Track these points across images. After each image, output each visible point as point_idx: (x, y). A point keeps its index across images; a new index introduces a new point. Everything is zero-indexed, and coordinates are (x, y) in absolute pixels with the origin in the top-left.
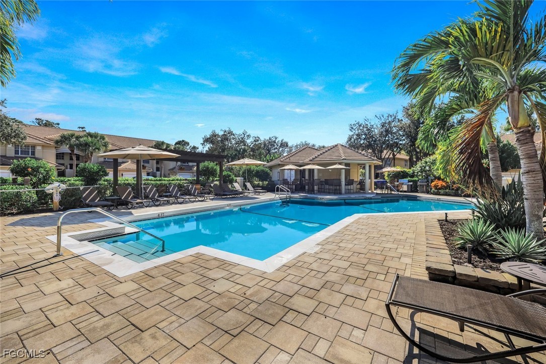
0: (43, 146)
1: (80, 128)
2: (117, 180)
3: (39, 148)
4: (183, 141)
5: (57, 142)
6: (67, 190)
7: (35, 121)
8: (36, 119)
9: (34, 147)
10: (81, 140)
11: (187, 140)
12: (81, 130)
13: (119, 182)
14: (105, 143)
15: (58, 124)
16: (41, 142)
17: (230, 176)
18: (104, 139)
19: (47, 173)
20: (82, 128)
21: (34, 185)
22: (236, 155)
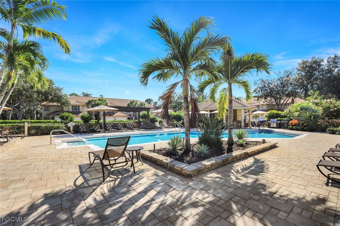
0: (82, 106)
1: (100, 95)
2: (105, 121)
3: (81, 107)
4: (149, 99)
5: (87, 104)
6: (75, 125)
7: (82, 94)
8: (83, 93)
9: (79, 107)
10: (96, 102)
11: (151, 98)
12: (101, 96)
13: (106, 122)
14: (106, 103)
15: (91, 94)
16: (81, 104)
17: (155, 118)
18: (106, 101)
19: (72, 119)
20: (102, 95)
21: (65, 123)
22: (176, 106)
